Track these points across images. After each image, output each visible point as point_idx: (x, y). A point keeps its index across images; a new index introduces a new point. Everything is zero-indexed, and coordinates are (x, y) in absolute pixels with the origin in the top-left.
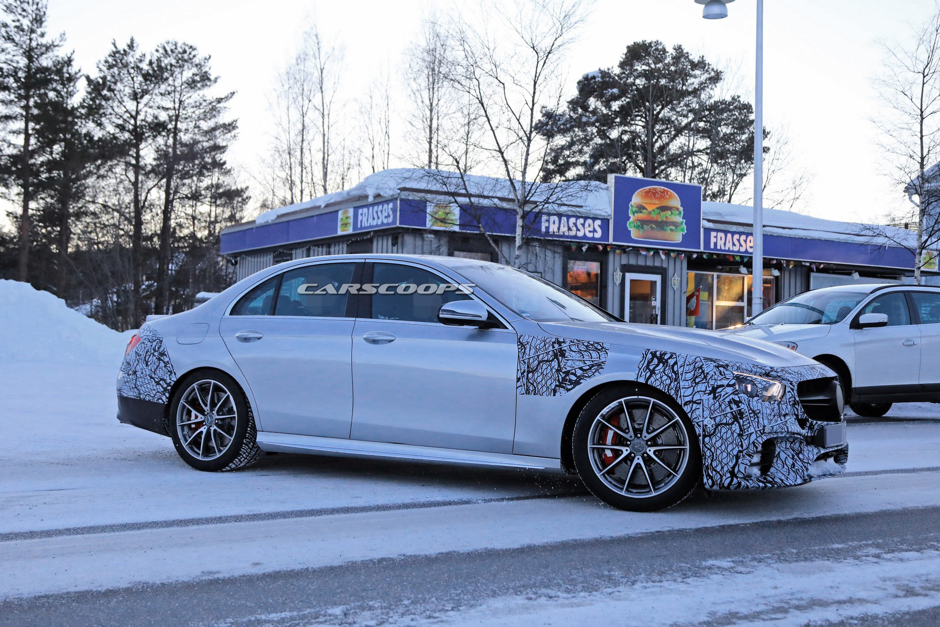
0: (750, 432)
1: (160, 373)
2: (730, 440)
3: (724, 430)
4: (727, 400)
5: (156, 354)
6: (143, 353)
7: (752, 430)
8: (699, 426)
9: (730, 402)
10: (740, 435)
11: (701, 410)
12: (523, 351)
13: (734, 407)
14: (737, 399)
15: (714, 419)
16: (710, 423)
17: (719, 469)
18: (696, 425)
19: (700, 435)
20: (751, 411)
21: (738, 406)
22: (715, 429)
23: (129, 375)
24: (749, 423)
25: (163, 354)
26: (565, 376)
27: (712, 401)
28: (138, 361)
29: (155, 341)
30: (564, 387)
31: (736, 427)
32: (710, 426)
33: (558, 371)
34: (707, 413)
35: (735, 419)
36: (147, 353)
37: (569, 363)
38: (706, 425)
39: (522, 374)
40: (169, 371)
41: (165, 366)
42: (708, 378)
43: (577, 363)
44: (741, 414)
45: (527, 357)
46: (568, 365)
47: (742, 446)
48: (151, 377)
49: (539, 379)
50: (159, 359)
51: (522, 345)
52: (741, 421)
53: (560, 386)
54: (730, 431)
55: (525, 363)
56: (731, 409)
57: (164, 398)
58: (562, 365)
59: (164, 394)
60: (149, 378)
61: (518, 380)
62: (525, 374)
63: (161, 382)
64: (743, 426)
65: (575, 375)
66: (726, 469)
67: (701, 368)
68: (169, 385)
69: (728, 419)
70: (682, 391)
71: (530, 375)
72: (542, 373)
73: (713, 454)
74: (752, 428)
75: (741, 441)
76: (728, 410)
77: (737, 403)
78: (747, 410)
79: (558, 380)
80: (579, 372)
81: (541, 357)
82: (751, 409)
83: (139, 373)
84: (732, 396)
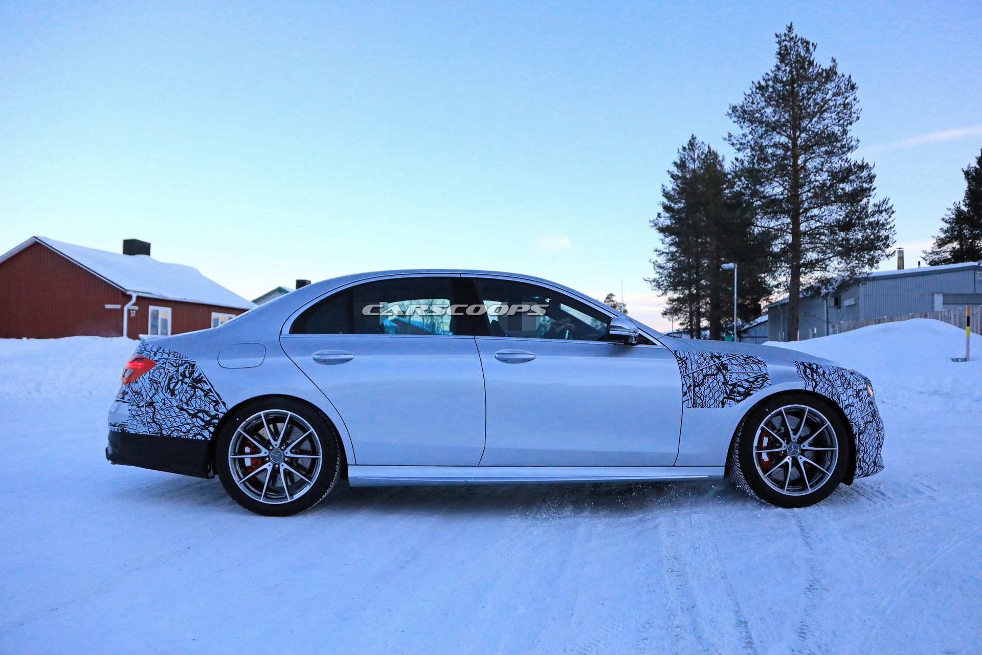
1: (196, 404)
3: (869, 428)
4: (867, 402)
5: (187, 380)
6: (164, 381)
8: (856, 425)
9: (869, 404)
10: (877, 430)
11: (855, 412)
12: (684, 365)
13: (872, 407)
15: (863, 418)
16: (861, 422)
18: (854, 425)
19: (856, 433)
22: (865, 427)
23: (138, 406)
25: (199, 380)
26: (733, 388)
27: (859, 403)
28: (157, 390)
29: (182, 365)
30: (733, 399)
31: (874, 424)
33: (725, 383)
34: (859, 413)
35: (874, 417)
36: (170, 380)
37: (734, 376)
38: (859, 425)
39: (688, 388)
40: (213, 401)
41: (205, 395)
42: (851, 384)
43: (741, 375)
45: (690, 372)
46: (734, 378)
47: (879, 439)
48: (182, 409)
49: (707, 393)
50: (194, 387)
51: (682, 361)
53: (728, 398)
54: (872, 428)
55: (690, 377)
56: (871, 409)
57: (206, 433)
58: (728, 378)
59: (207, 429)
60: (177, 410)
61: (685, 394)
62: (692, 388)
63: (200, 415)
65: (742, 386)
66: (872, 460)
67: (843, 376)
68: (214, 417)
70: (841, 395)
71: (697, 389)
72: (709, 386)
77: (872, 404)
79: (726, 393)
80: (746, 384)
81: (704, 371)
83: (158, 405)
84: (868, 398)
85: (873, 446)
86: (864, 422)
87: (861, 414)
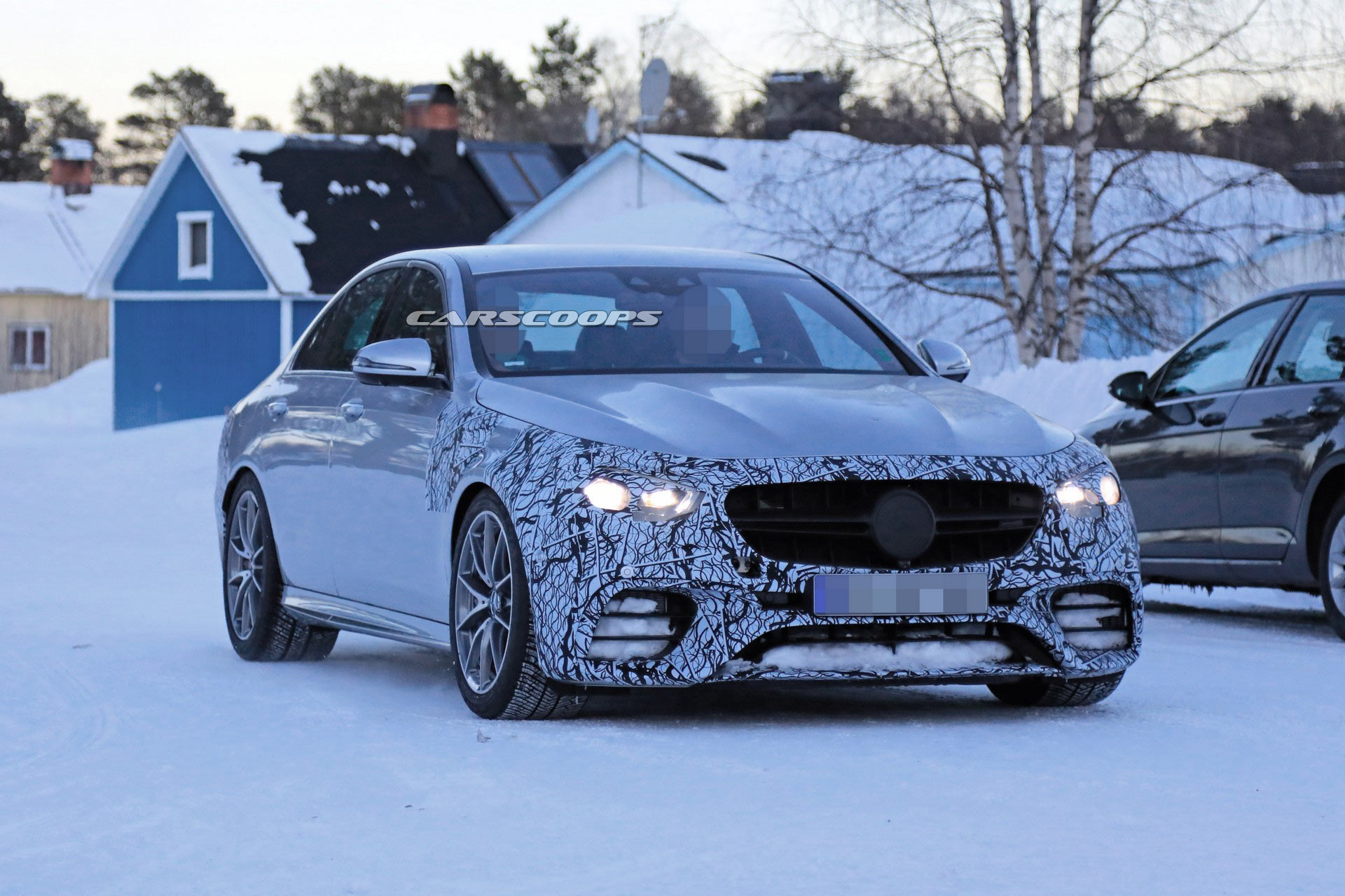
0: (591, 575)
2: (563, 588)
3: (557, 571)
4: (570, 516)
7: (595, 571)
8: (528, 563)
9: (571, 521)
10: (577, 580)
11: (533, 534)
13: (575, 527)
14: (584, 514)
15: (547, 549)
16: (540, 558)
17: (549, 641)
19: (528, 579)
20: (601, 538)
21: (581, 528)
22: (546, 569)
24: (595, 558)
27: (549, 518)
31: (573, 566)
32: (540, 564)
34: (539, 540)
35: (575, 551)
38: (535, 562)
42: (558, 478)
44: (584, 541)
47: (576, 600)
52: (582, 555)
54: (564, 574)
56: (571, 532)
64: (584, 563)
66: (556, 642)
69: (565, 550)
70: (519, 500)
73: (542, 613)
74: (596, 568)
75: (576, 592)
76: (566, 535)
77: (580, 521)
78: (594, 536)
82: (602, 533)
84: (578, 510)
85: (560, 613)
86: (543, 556)
87: (545, 541)
